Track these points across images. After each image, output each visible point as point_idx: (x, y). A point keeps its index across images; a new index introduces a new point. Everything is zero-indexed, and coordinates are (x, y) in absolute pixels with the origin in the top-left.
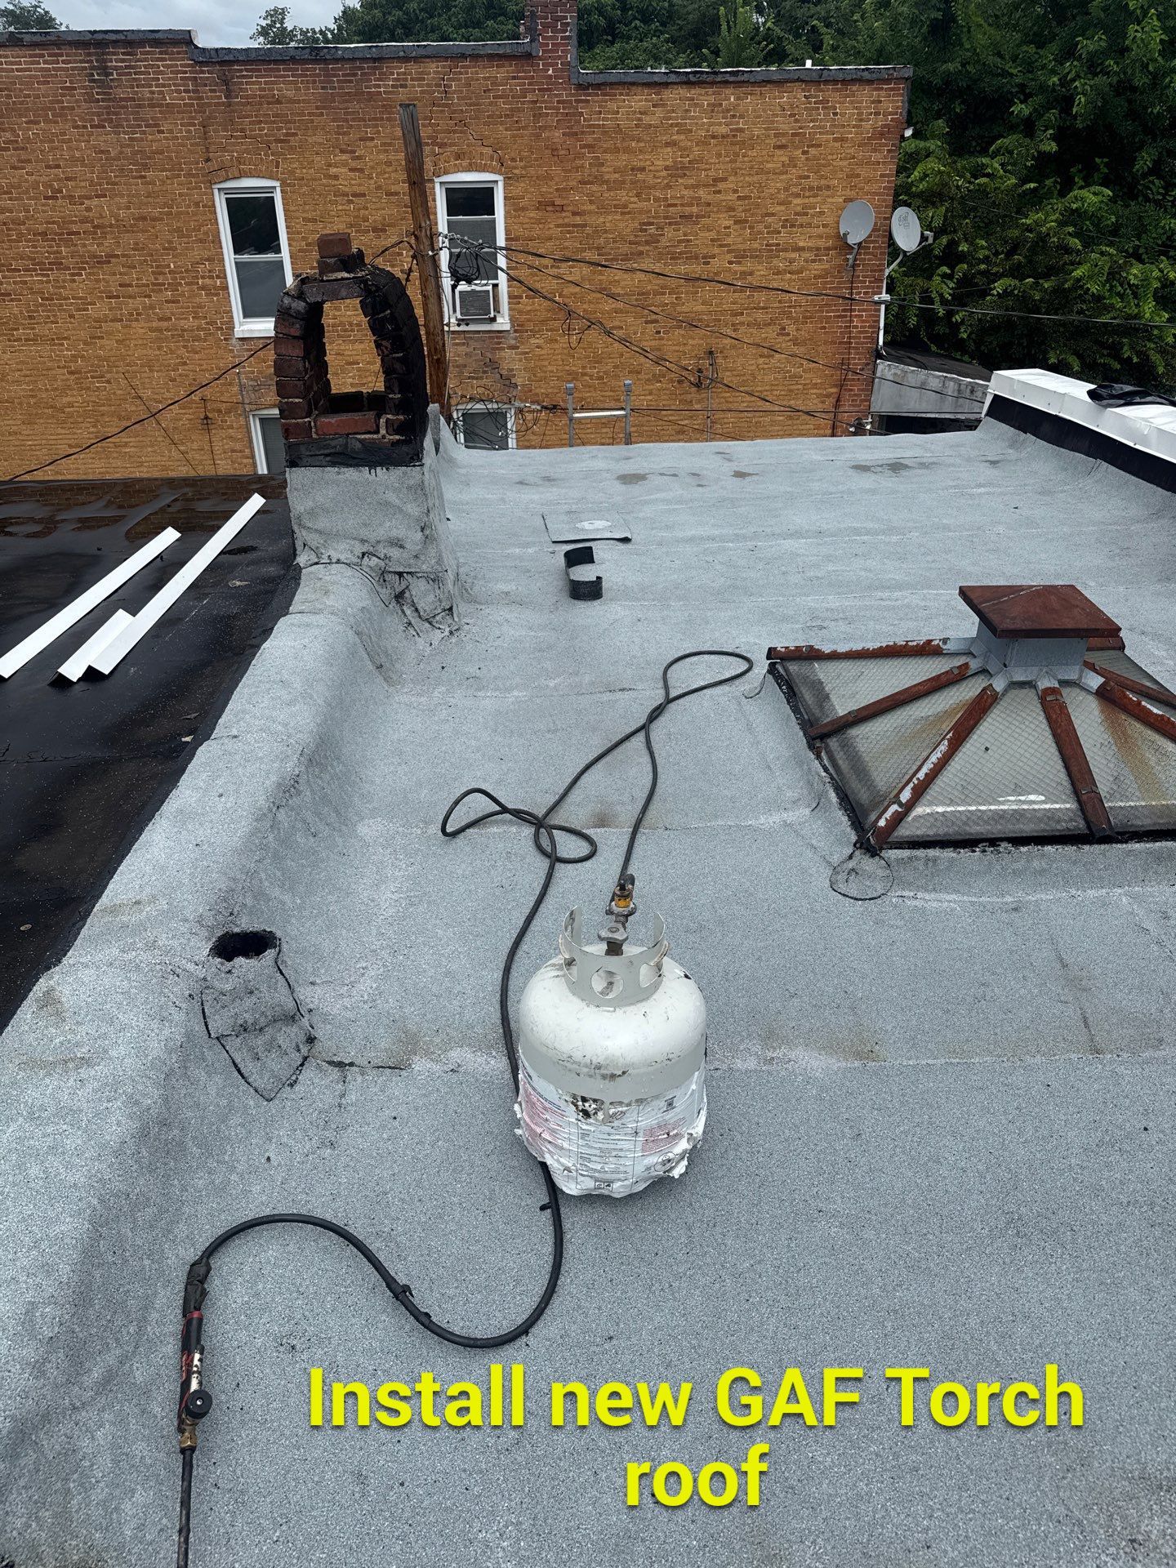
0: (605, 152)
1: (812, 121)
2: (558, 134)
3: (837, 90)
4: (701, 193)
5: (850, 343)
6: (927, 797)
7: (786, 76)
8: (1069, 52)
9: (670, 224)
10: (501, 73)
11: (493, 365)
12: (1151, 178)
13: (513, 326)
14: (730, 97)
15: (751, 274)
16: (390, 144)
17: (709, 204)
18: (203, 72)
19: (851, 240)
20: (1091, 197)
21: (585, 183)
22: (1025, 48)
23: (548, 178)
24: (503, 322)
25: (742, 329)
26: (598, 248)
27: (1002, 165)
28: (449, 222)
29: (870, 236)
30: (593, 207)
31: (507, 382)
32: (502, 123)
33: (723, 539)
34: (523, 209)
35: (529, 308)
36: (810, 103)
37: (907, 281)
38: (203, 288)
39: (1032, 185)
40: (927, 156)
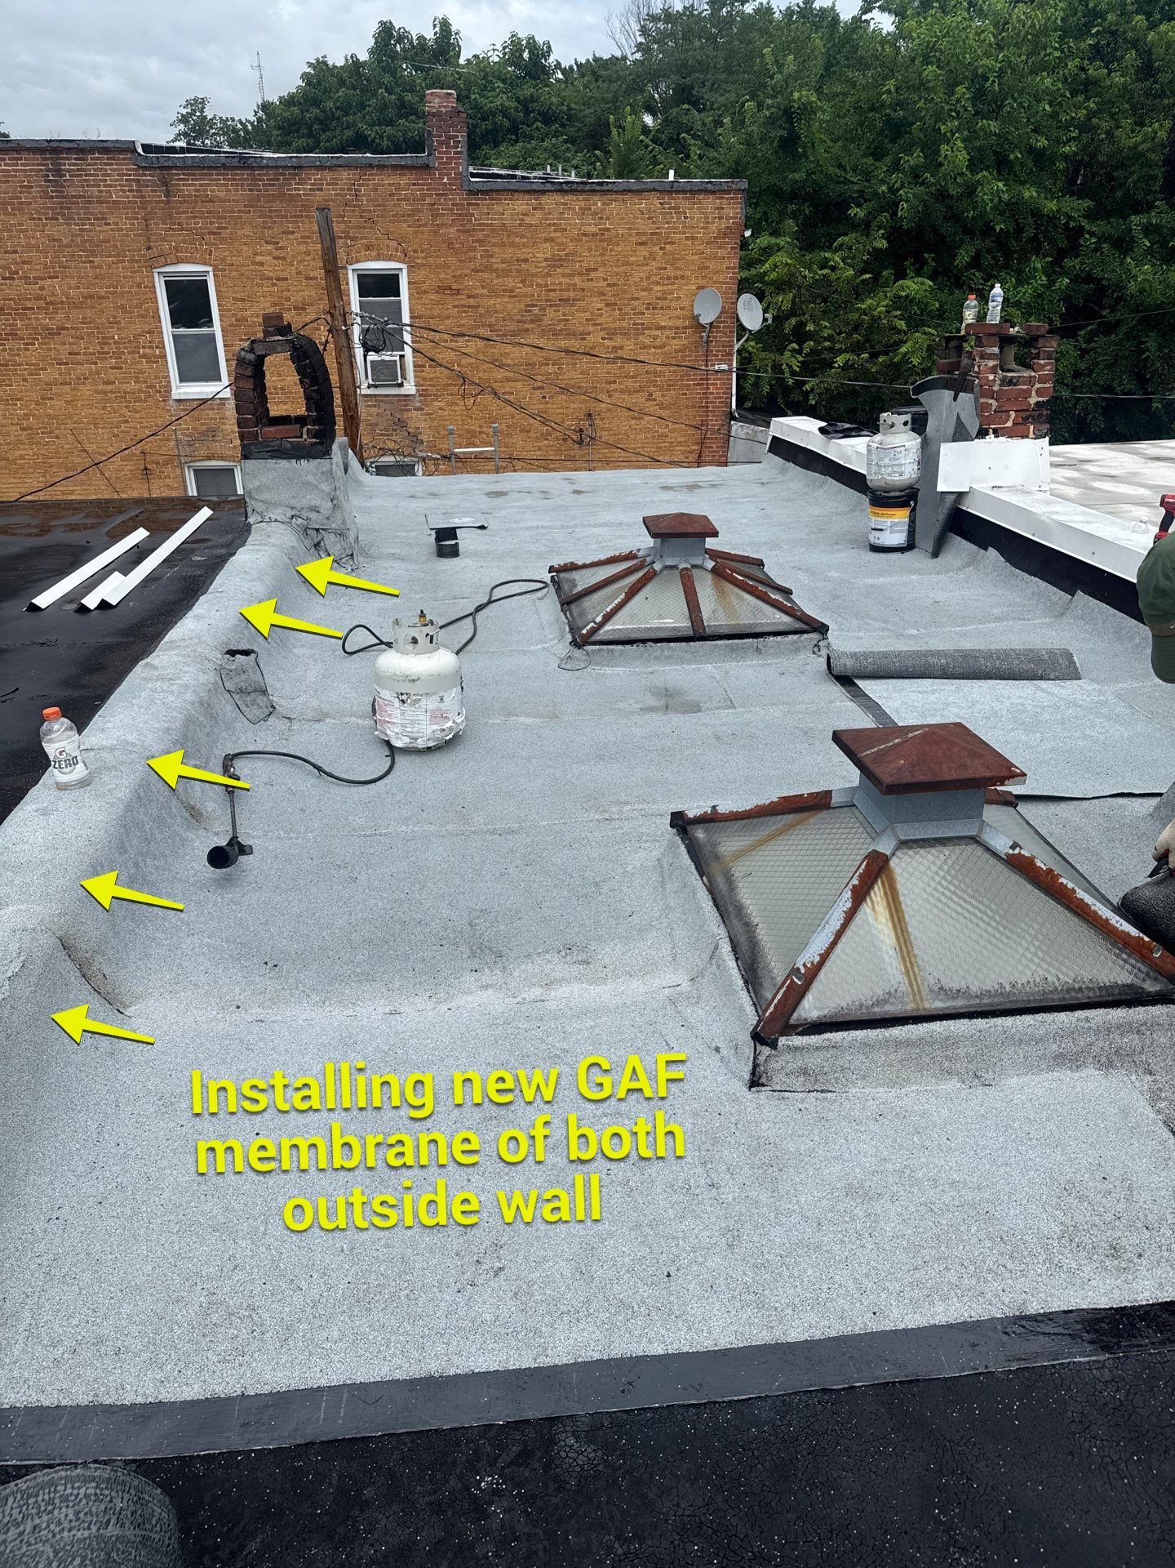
0: (493, 245)
1: (667, 223)
2: (453, 230)
3: (687, 198)
5: (708, 407)
7: (644, 187)
9: (551, 306)
10: (403, 180)
11: (402, 424)
13: (418, 391)
14: (598, 203)
15: (621, 348)
16: (308, 237)
17: (583, 290)
18: (145, 175)
19: (704, 321)
20: (917, 287)
21: (477, 271)
23: (445, 266)
24: (409, 387)
25: (616, 395)
26: (490, 326)
27: (843, 258)
28: (360, 302)
29: (719, 317)
30: (485, 291)
31: (415, 439)
32: (405, 221)
34: (425, 292)
35: (431, 375)
36: (664, 208)
38: (144, 356)
39: (869, 276)
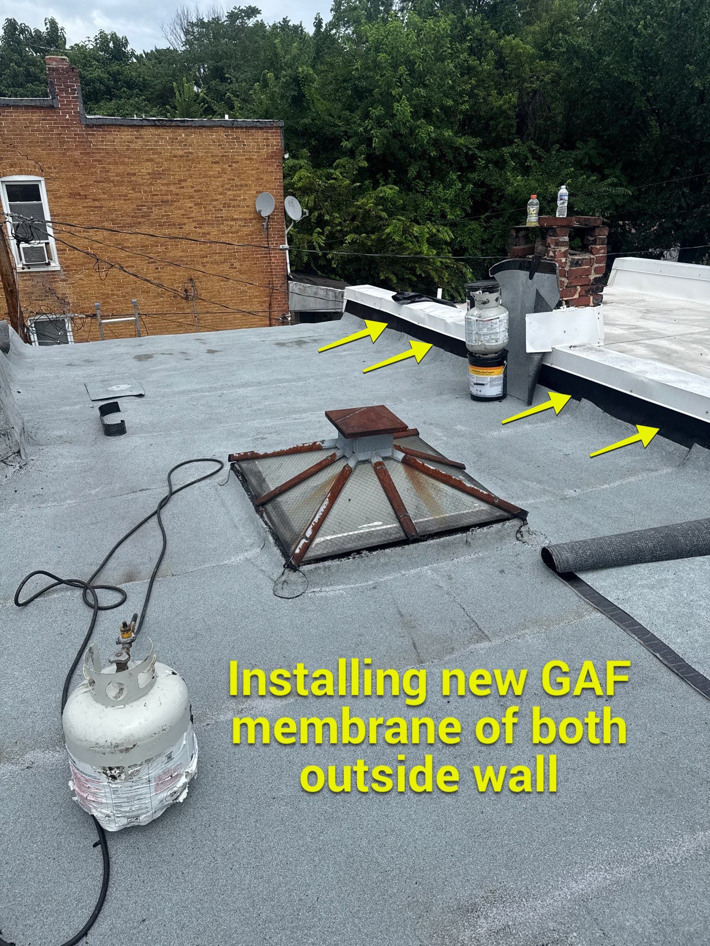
0: (109, 164)
1: (232, 149)
2: (77, 153)
3: (244, 132)
4: (172, 188)
5: (272, 272)
6: (321, 532)
7: (213, 124)
8: (366, 116)
9: (155, 206)
10: (35, 116)
11: (52, 292)
12: (417, 181)
13: (62, 267)
14: (182, 134)
15: (209, 234)
17: (178, 194)
19: (264, 214)
20: (389, 190)
21: (98, 182)
22: (344, 112)
23: (74, 179)
24: (55, 265)
25: (208, 265)
26: (112, 220)
27: (341, 173)
28: (10, 205)
29: (274, 212)
30: (106, 196)
31: (63, 302)
32: (39, 146)
33: (202, 390)
34: (60, 197)
35: (71, 257)
36: (229, 139)
37: (300, 236)
39: (358, 184)
40: (301, 168)
